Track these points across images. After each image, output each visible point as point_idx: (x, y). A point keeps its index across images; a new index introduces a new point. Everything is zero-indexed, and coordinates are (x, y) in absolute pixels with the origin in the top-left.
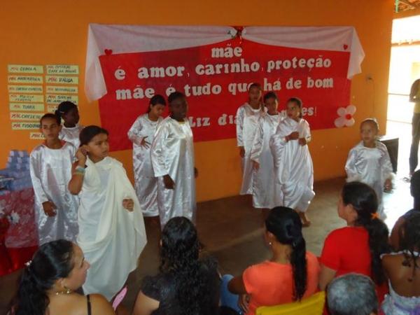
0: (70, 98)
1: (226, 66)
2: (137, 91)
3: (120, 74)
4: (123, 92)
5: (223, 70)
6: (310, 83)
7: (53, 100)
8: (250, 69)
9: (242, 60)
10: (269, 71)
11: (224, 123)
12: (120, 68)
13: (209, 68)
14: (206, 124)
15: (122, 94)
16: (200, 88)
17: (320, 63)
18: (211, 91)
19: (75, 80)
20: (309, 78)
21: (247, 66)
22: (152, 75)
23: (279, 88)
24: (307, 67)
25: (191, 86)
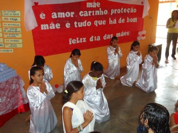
0: (17, 29)
1: (93, 12)
2: (52, 25)
3: (42, 16)
4: (45, 25)
5: (91, 14)
6: (128, 20)
7: (7, 30)
8: (104, 13)
9: (100, 9)
10: (111, 14)
11: (92, 40)
12: (42, 13)
13: (85, 13)
14: (84, 41)
15: (44, 27)
16: (81, 23)
17: (132, 11)
18: (86, 25)
19: (19, 19)
20: (128, 18)
21: (102, 12)
22: (59, 17)
23: (116, 23)
24: (127, 13)
25: (77, 22)
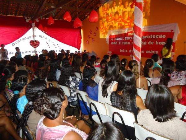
2: (114, 43)
5: (131, 38)
6: (157, 43)
10: (143, 39)
13: (128, 38)
14: (126, 51)
17: (161, 36)
23: (146, 44)
24: (156, 38)
25: (124, 42)
